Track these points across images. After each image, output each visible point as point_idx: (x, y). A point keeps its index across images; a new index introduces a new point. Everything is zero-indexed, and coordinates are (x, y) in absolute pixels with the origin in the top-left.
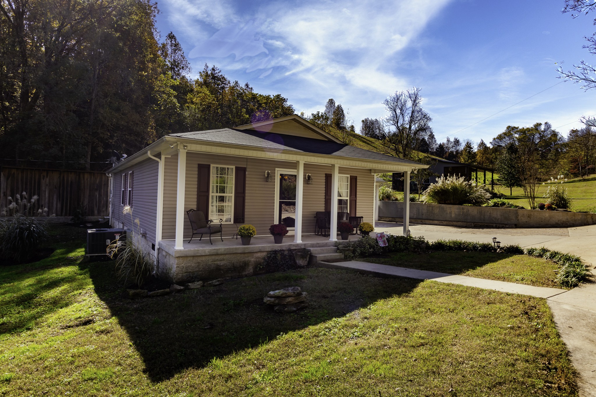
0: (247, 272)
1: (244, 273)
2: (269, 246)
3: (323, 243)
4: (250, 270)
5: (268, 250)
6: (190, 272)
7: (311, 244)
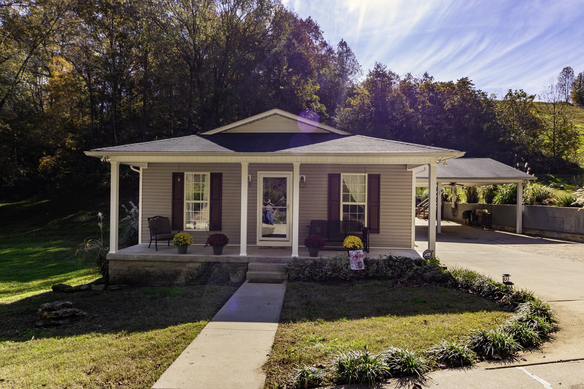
0: (178, 282)
1: (176, 282)
2: (202, 257)
3: (275, 258)
4: (182, 279)
5: (200, 261)
6: (122, 275)
7: (257, 258)
